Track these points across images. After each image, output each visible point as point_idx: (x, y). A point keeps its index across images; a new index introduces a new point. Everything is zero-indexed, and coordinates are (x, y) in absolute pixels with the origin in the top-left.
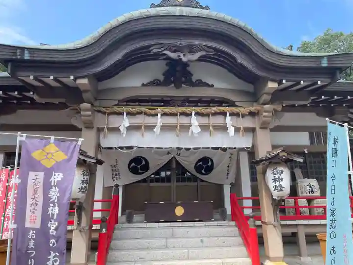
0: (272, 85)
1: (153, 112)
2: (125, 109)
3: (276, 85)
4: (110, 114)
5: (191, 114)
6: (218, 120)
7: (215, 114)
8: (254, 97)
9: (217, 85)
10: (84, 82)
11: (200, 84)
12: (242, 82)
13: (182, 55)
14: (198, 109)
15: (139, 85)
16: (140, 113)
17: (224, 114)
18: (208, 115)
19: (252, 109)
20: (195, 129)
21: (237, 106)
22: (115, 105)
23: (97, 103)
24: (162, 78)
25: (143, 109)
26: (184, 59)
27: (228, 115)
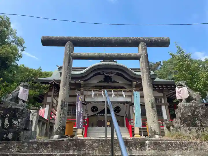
0: (135, 83)
1: (100, 90)
2: (92, 89)
3: (136, 83)
4: (88, 91)
5: (112, 91)
6: (120, 93)
7: (119, 91)
8: (131, 86)
9: (120, 82)
10: (82, 82)
11: (115, 82)
12: (127, 81)
13: (109, 75)
14: (114, 90)
15: (96, 82)
16: (97, 91)
17: (122, 91)
18: (117, 91)
19: (130, 90)
20: (113, 95)
21: (126, 89)
22: (90, 88)
23: (85, 88)
24: (103, 80)
25: (98, 89)
26: (110, 76)
27: (123, 91)
